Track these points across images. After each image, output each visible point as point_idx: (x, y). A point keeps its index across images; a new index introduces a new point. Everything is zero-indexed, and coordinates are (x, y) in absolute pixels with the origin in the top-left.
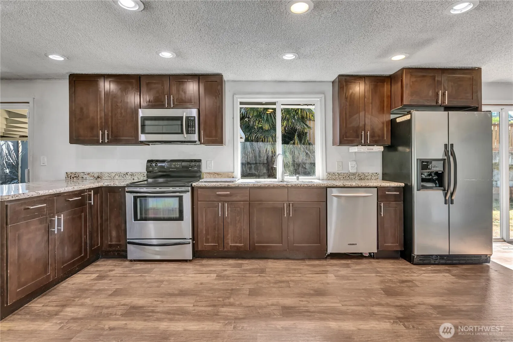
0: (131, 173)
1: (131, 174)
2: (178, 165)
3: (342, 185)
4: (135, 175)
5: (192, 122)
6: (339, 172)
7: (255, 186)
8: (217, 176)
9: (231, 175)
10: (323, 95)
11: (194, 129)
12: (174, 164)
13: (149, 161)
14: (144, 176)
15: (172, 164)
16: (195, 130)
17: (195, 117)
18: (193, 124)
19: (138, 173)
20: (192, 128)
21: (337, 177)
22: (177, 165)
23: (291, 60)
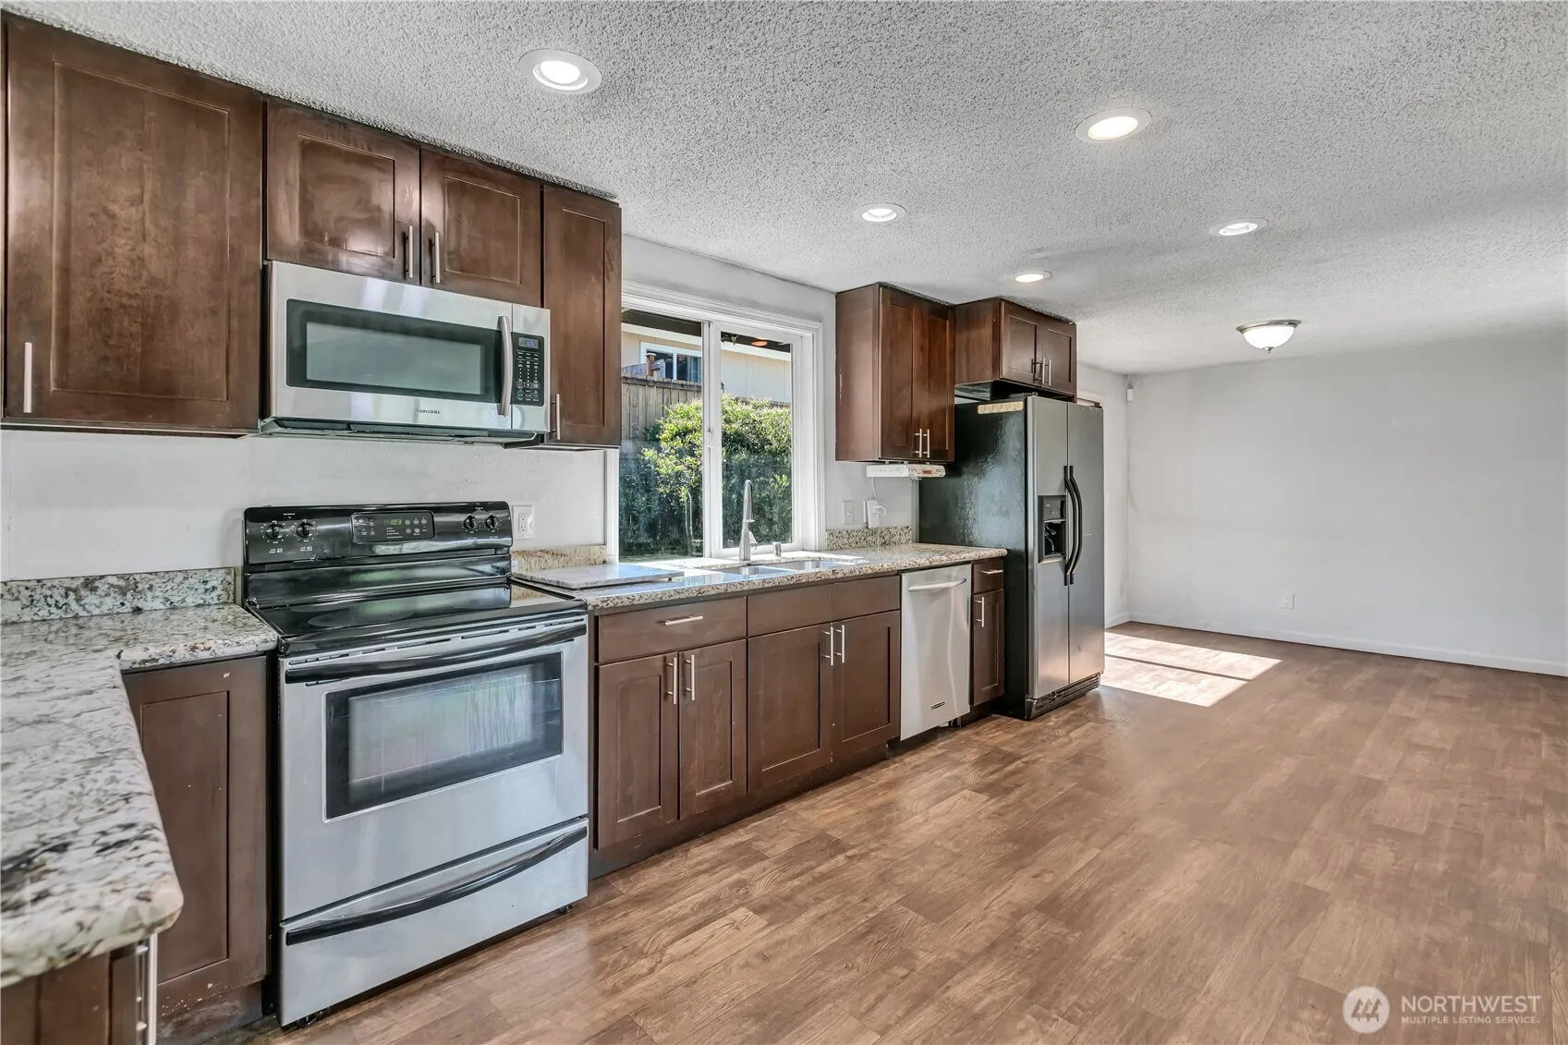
0: (120, 577)
1: (122, 583)
2: (417, 526)
3: (927, 564)
4: (151, 588)
5: (532, 356)
6: (850, 528)
7: (766, 585)
8: (550, 562)
9: (598, 554)
10: (820, 324)
11: (536, 386)
12: (394, 522)
13: (253, 515)
14: (209, 586)
15: (386, 522)
16: (541, 390)
17: (541, 341)
18: (532, 365)
19: (168, 575)
20: (532, 380)
21: (845, 541)
22: (413, 527)
23: (879, 224)
